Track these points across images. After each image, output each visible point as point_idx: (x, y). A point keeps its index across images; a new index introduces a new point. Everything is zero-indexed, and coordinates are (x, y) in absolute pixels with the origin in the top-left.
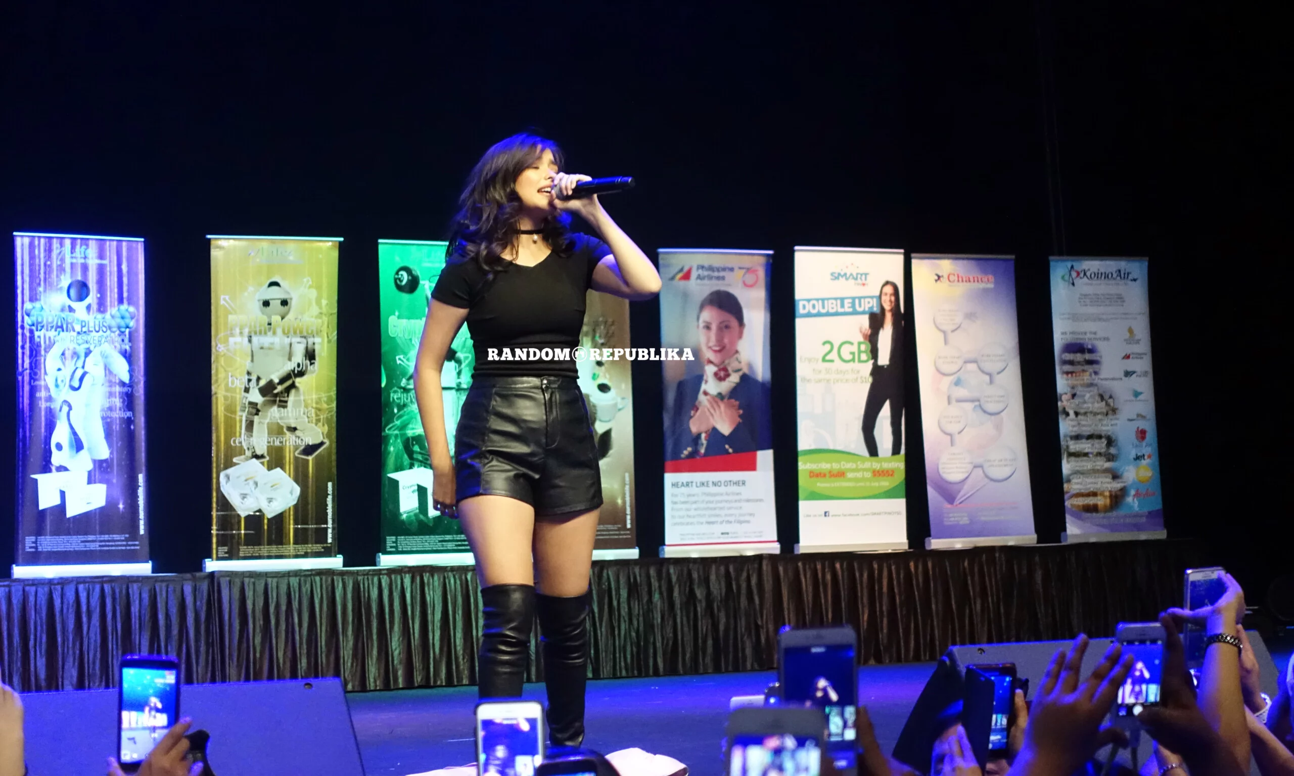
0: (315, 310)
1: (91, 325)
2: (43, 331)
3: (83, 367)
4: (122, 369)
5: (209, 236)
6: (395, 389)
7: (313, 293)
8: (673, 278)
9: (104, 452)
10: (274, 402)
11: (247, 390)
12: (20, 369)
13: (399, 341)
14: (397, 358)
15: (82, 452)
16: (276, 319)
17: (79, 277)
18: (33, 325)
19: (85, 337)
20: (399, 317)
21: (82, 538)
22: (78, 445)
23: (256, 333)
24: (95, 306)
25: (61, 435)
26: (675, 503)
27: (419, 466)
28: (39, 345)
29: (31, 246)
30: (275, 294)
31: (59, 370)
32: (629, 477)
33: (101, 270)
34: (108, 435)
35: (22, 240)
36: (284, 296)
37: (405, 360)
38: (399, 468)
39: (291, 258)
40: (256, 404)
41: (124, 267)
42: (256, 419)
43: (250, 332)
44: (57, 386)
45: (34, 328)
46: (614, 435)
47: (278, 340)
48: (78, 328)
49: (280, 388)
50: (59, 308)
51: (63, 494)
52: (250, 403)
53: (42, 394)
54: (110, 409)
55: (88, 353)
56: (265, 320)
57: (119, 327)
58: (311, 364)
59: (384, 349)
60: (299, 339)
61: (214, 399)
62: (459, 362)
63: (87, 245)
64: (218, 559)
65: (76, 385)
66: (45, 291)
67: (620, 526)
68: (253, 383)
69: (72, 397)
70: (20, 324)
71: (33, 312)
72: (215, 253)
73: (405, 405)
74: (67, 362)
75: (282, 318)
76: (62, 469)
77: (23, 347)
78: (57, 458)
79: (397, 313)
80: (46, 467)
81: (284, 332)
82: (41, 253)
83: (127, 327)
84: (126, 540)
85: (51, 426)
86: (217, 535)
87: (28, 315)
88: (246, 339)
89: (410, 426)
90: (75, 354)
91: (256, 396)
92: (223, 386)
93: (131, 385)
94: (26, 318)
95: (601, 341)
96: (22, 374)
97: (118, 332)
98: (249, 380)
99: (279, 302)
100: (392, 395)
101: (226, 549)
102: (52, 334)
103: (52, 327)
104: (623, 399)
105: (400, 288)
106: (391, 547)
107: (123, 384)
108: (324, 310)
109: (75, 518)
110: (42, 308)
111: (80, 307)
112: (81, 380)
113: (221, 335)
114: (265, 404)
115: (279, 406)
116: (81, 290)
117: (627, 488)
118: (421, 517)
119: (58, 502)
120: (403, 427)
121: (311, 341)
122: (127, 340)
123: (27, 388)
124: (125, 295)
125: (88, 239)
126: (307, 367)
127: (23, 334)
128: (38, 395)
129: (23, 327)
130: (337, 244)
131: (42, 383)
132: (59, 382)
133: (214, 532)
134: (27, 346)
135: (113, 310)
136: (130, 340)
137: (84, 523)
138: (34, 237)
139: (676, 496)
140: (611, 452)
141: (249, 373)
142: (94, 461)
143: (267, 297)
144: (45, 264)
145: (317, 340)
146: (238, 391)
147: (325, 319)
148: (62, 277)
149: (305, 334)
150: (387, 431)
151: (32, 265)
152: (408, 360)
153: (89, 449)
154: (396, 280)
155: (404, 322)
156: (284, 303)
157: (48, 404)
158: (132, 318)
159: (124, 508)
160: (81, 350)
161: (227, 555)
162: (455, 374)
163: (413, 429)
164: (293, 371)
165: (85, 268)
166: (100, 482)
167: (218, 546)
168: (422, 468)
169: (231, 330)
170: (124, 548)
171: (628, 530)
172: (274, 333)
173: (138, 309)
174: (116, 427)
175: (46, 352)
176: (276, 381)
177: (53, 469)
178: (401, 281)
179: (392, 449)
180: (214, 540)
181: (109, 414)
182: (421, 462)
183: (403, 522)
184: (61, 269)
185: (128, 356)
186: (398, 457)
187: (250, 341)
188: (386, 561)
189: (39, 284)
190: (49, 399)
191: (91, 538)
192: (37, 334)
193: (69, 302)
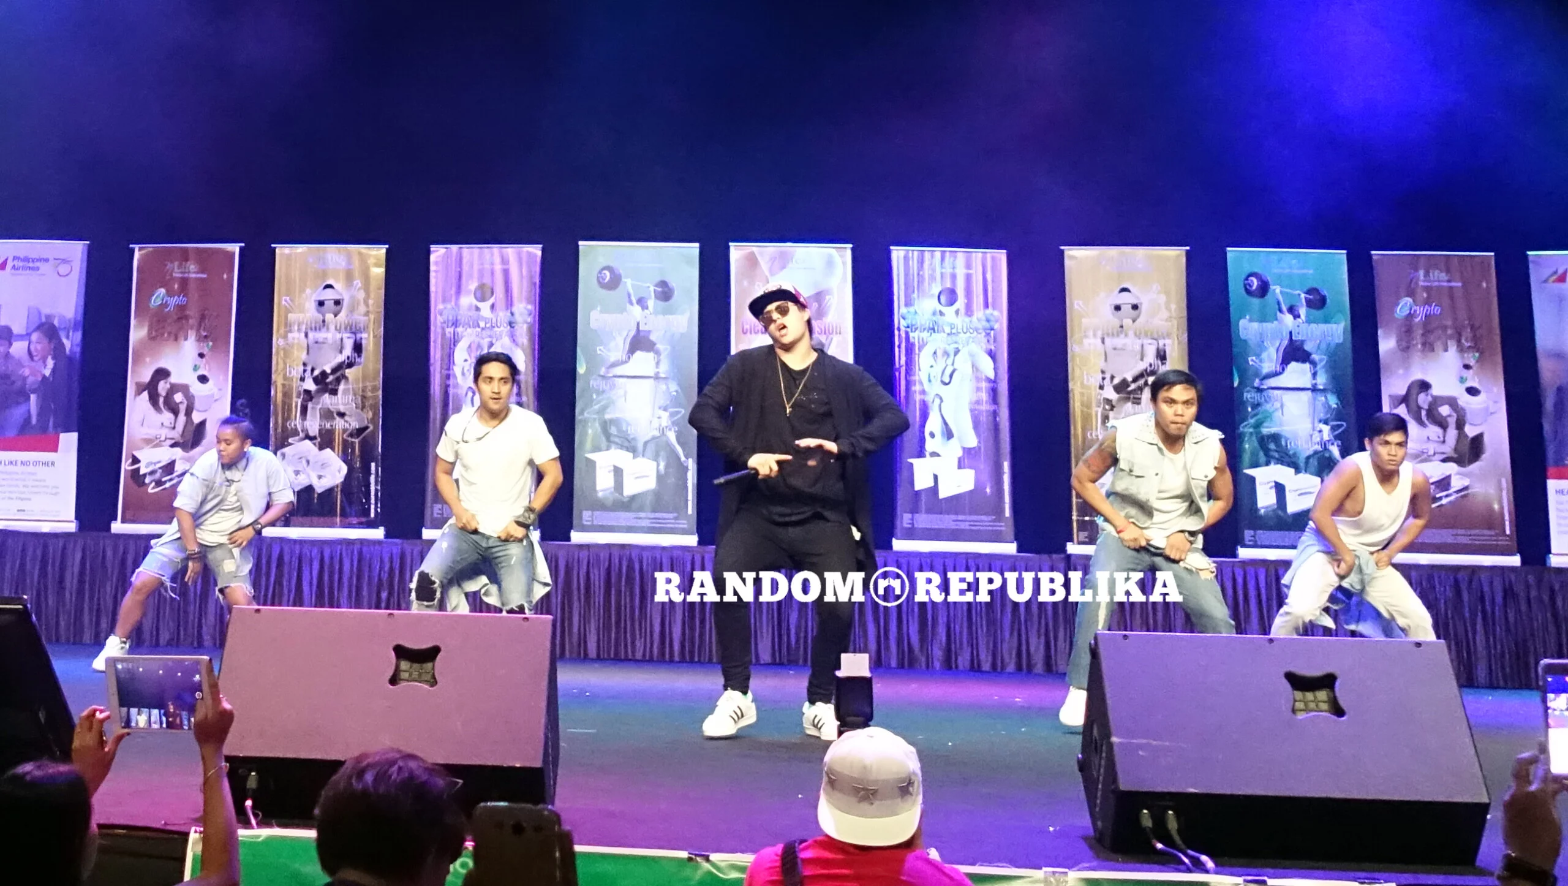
0: (1165, 314)
1: (960, 327)
2: (917, 332)
3: (953, 364)
4: (987, 367)
5: (1062, 248)
6: (1248, 388)
7: (1163, 298)
8: (1546, 281)
9: (972, 441)
10: (1127, 399)
11: (1101, 387)
12: (897, 365)
13: (1250, 343)
14: (1250, 359)
15: (952, 441)
16: (1127, 322)
17: (948, 285)
18: (908, 327)
19: (954, 338)
20: (1251, 320)
21: (954, 517)
22: (949, 434)
23: (1108, 335)
24: (962, 311)
25: (933, 424)
26: (1562, 511)
27: (1275, 464)
28: (913, 345)
29: (906, 258)
30: (1126, 299)
31: (932, 366)
32: (1506, 483)
33: (968, 278)
34: (976, 425)
35: (898, 254)
36: (1135, 302)
37: (1257, 361)
38: (1255, 465)
39: (1140, 266)
40: (1111, 401)
41: (989, 276)
42: (1111, 414)
43: (1103, 334)
44: (930, 381)
45: (909, 330)
46: (1486, 439)
47: (1131, 343)
48: (948, 330)
49: (1133, 386)
50: (931, 311)
51: (936, 477)
52: (1104, 399)
53: (917, 388)
54: (978, 402)
55: (957, 352)
56: (1116, 323)
57: (985, 329)
58: (1163, 364)
59: (1235, 350)
60: (1150, 341)
61: (1071, 395)
62: (1314, 364)
63: (955, 257)
64: (1080, 543)
65: (947, 381)
66: (918, 296)
67: (1497, 531)
68: (1107, 381)
69: (943, 390)
70: (896, 326)
71: (909, 317)
72: (1067, 263)
73: (1258, 405)
74: (938, 360)
75: (1134, 321)
76: (934, 454)
77: (899, 347)
78: (930, 445)
79: (1248, 317)
80: (921, 454)
81: (1135, 334)
82: (914, 264)
83: (992, 329)
84: (994, 521)
85: (925, 416)
86: (1078, 521)
87: (904, 318)
88: (1100, 341)
89: (1265, 424)
90: (946, 354)
91: (1110, 394)
92: (1079, 384)
93: (994, 382)
94: (902, 320)
95: (1467, 344)
96: (899, 370)
97: (984, 334)
98: (1104, 379)
99: (1130, 306)
100: (1245, 394)
101: (1086, 534)
102: (925, 335)
103: (924, 329)
104: (1496, 402)
105: (1249, 292)
106: (1250, 541)
107: (989, 380)
108: (1174, 314)
109: (946, 499)
110: (916, 312)
111: (949, 311)
112: (951, 376)
113: (1077, 336)
114: (1119, 400)
115: (1133, 403)
116: (951, 296)
117: (1504, 493)
118: (1280, 513)
119: (931, 484)
120: (1258, 425)
121: (1161, 343)
122: (992, 341)
123: (903, 383)
124: (990, 300)
125: (956, 252)
126: (1158, 366)
127: (899, 335)
128: (913, 388)
129: (899, 329)
130: (1184, 253)
131: (917, 378)
132: (932, 378)
133: (1074, 518)
134: (903, 345)
135: (979, 313)
136: (995, 341)
137: (956, 503)
138: (908, 250)
139: (1562, 503)
140: (1484, 456)
141: (1103, 372)
142: (964, 449)
143: (1118, 302)
144: (918, 274)
145: (1168, 342)
146: (1093, 388)
147: (1175, 322)
148: (933, 285)
149: (1156, 336)
150: (1241, 429)
151: (906, 275)
152: (1261, 361)
153: (960, 440)
154: (1245, 286)
155: (1255, 325)
156: (1135, 307)
157: (922, 397)
158: (997, 321)
159: (992, 492)
160: (951, 349)
161: (1087, 540)
162: (1309, 375)
163: (1267, 427)
164: (1146, 370)
165: (954, 277)
166: (970, 467)
167: (1078, 530)
168: (1279, 466)
169: (1085, 332)
170: (990, 528)
171: (1508, 536)
172: (1126, 335)
173: (1001, 312)
174: (983, 419)
175: (920, 350)
176: (1130, 379)
177: (927, 454)
178: (1251, 286)
179: (1247, 446)
180: (1075, 525)
181: (977, 407)
182: (1278, 459)
183: (1261, 517)
184: (932, 278)
185: (992, 355)
186: (1254, 454)
187: (1103, 342)
188: (1245, 553)
189: (914, 292)
190: (923, 392)
191: (961, 517)
192: (911, 335)
193: (939, 307)
